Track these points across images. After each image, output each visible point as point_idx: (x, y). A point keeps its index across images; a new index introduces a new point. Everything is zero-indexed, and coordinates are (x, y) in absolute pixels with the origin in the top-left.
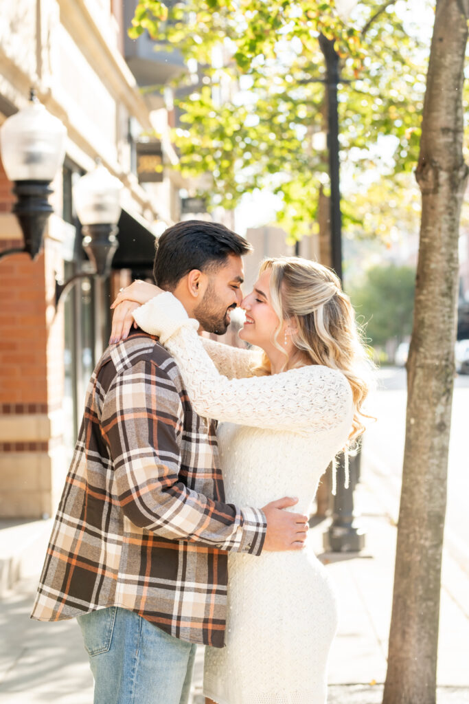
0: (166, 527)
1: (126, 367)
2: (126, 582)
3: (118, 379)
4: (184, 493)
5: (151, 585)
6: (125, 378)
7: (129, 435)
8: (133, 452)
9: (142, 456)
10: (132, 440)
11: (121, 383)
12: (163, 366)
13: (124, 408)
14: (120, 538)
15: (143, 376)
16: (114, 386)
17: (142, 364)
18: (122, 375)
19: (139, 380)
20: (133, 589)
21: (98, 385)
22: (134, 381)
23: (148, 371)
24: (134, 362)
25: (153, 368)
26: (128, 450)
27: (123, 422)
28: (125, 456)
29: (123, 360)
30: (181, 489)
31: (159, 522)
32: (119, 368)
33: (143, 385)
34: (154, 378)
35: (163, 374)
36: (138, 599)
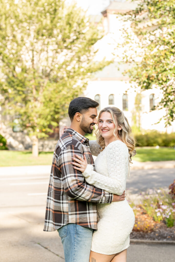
0: (80, 198)
1: (64, 148)
2: (71, 214)
4: (85, 187)
6: (65, 151)
7: (66, 170)
9: (71, 176)
10: (68, 171)
13: (65, 161)
15: (70, 150)
16: (61, 154)
18: (63, 150)
19: (69, 152)
21: (56, 155)
22: (67, 152)
23: (71, 148)
24: (67, 146)
25: (73, 147)
26: (66, 175)
27: (65, 166)
29: (63, 146)
31: (78, 197)
32: (62, 148)
33: (70, 153)
34: (73, 150)
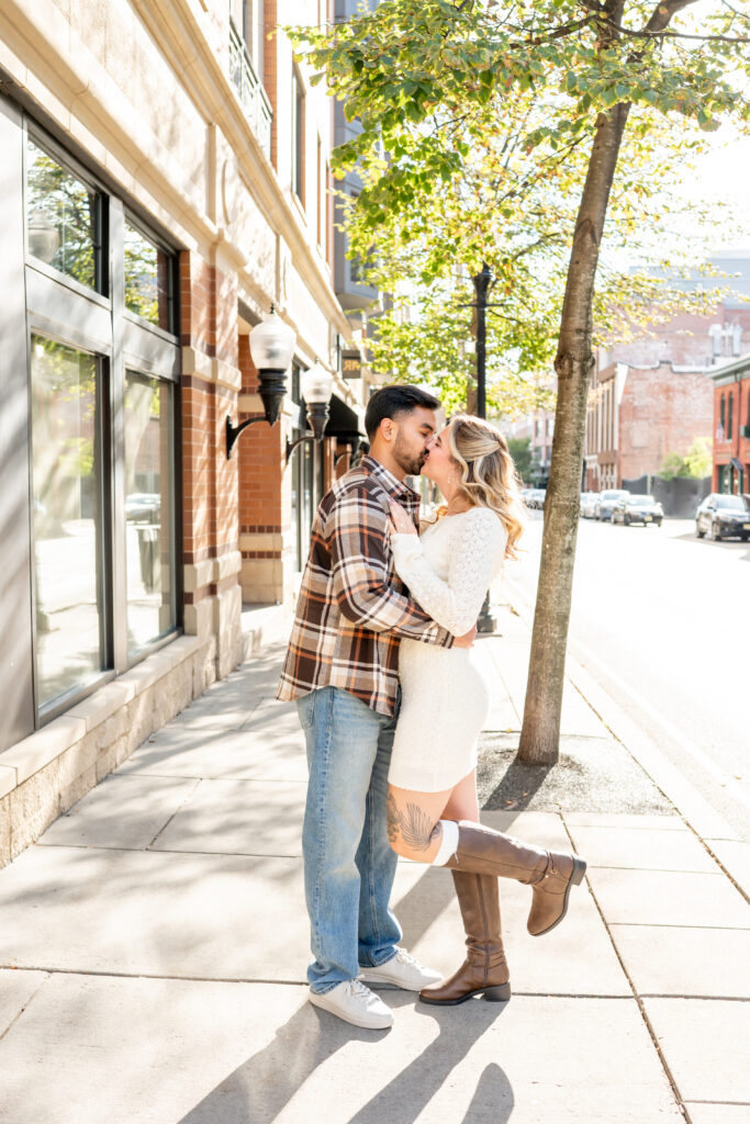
3: (337, 504)
5: (359, 668)
8: (347, 560)
11: (340, 507)
12: (373, 492)
14: (336, 631)
17: (356, 491)
20: (345, 671)
28: (341, 563)
30: (385, 590)
35: (373, 498)
36: (349, 679)
